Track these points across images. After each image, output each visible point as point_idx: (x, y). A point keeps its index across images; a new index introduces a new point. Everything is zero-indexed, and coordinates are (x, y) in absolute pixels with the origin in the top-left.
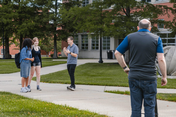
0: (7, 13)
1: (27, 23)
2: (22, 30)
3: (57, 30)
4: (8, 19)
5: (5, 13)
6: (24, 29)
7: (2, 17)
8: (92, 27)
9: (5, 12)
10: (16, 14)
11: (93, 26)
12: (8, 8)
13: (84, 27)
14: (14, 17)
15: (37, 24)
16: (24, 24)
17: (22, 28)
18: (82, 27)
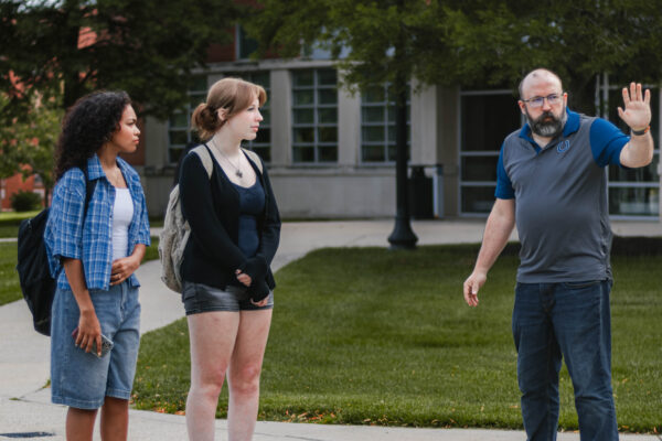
3: (81, 46)
8: (367, 22)
11: (373, 16)
13: (307, 23)
18: (294, 18)
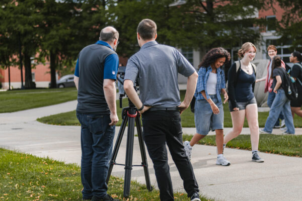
0: (25, 14)
1: (57, 31)
2: (50, 42)
4: (27, 25)
5: (22, 16)
6: (53, 40)
7: (17, 22)
9: (21, 14)
10: (39, 17)
12: (26, 6)
14: (37, 21)
15: (74, 31)
16: (53, 32)
17: (50, 39)
